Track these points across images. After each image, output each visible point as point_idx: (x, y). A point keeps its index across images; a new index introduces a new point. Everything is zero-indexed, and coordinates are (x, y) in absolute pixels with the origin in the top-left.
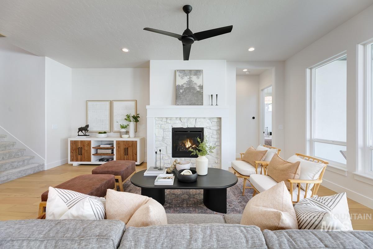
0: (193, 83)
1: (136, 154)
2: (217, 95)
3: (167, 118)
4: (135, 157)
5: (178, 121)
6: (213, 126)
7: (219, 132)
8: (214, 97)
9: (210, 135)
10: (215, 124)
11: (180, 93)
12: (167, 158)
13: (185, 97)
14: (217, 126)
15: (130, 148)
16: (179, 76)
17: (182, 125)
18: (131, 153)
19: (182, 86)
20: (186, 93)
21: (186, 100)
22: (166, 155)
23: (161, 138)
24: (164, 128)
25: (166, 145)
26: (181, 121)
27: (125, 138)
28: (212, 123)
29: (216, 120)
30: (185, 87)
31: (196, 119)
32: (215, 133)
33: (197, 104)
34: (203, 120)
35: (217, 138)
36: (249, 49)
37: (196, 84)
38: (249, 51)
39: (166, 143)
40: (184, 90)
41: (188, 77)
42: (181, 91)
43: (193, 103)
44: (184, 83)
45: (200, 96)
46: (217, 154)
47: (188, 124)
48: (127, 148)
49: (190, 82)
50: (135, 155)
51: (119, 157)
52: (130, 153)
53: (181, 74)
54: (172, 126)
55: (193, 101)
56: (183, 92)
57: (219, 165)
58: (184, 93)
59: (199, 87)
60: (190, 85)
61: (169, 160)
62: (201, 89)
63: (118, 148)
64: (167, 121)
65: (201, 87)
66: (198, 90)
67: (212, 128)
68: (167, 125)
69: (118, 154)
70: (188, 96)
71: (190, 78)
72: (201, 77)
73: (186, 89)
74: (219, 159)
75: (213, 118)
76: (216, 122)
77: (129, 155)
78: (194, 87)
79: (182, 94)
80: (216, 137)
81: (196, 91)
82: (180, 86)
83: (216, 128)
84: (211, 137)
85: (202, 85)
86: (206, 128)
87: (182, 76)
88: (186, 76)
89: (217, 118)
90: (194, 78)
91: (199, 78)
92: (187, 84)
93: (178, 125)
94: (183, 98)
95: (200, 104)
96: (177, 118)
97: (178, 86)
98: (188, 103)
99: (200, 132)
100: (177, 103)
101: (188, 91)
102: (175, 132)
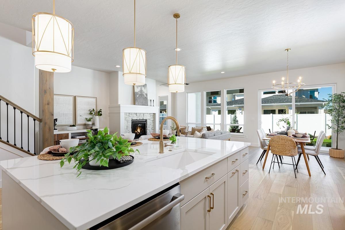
2: (153, 100)
3: (129, 113)
5: (135, 115)
6: (151, 118)
7: (154, 121)
8: (152, 101)
9: (150, 123)
10: (152, 117)
17: (137, 118)
19: (138, 93)
20: (140, 98)
21: (140, 102)
23: (126, 127)
24: (127, 120)
26: (137, 115)
28: (150, 116)
29: (152, 115)
31: (144, 114)
32: (152, 122)
34: (147, 115)
35: (153, 125)
37: (144, 92)
39: (128, 130)
42: (138, 96)
43: (144, 104)
45: (147, 100)
47: (140, 117)
49: (141, 91)
54: (132, 119)
56: (138, 97)
64: (129, 115)
65: (147, 95)
66: (145, 96)
67: (151, 119)
68: (129, 118)
70: (141, 100)
71: (141, 88)
75: (151, 113)
83: (152, 119)
84: (150, 125)
85: (147, 93)
86: (148, 119)
88: (139, 87)
89: (153, 113)
90: (143, 89)
91: (145, 89)
92: (140, 92)
93: (135, 118)
94: (139, 100)
95: (146, 105)
96: (134, 113)
97: (136, 92)
98: (142, 104)
99: (145, 122)
100: (136, 104)
101: (141, 96)
102: (133, 122)
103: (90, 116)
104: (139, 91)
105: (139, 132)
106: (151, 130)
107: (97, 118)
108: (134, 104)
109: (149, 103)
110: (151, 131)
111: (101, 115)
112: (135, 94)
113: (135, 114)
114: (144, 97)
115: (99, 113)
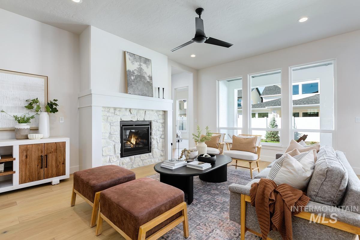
0: (144, 71)
1: (64, 163)
2: (163, 89)
3: (115, 109)
4: (61, 168)
5: (128, 113)
6: (159, 119)
7: (164, 125)
8: (161, 90)
9: (157, 128)
10: (161, 117)
11: (131, 80)
12: (115, 160)
13: (137, 85)
14: (163, 119)
15: (51, 154)
16: (130, 59)
17: (132, 117)
18: (54, 163)
19: (133, 72)
20: (137, 81)
21: (138, 89)
22: (114, 156)
23: (107, 135)
24: (111, 121)
25: (114, 143)
26: (131, 113)
27: (36, 139)
28: (158, 116)
29: (161, 113)
30: (136, 74)
31: (145, 111)
32: (161, 126)
33: (148, 95)
34: (151, 112)
35: (162, 131)
36: (191, 55)
37: (146, 73)
38: (191, 57)
39: (113, 141)
40: (135, 77)
41: (139, 63)
42: (132, 78)
43: (145, 94)
44: (135, 69)
45: (150, 87)
46: (163, 147)
47: (138, 116)
48: (46, 156)
49: (140, 70)
50: (61, 165)
51: (28, 174)
52: (52, 162)
53: (131, 58)
54: (121, 119)
55: (144, 92)
56: (134, 79)
57: (164, 157)
58: (135, 81)
59: (149, 77)
60: (140, 73)
61: (118, 161)
62: (151, 80)
63: (24, 158)
64: (115, 112)
65: (151, 78)
66: (148, 80)
67: (159, 121)
68: (115, 117)
69: (24, 169)
70: (140, 85)
71: (140, 65)
72: (150, 67)
73: (137, 77)
74: (164, 152)
75: (159, 111)
76: (161, 116)
77: (49, 167)
78: (145, 77)
79: (133, 82)
80: (161, 129)
81: (147, 81)
82: (130, 71)
83: (162, 121)
84: (157, 130)
85: (151, 76)
86: (154, 121)
87: (133, 60)
88: (137, 62)
89: (163, 111)
90: (144, 66)
91: (148, 67)
92: (138, 71)
93: (128, 118)
94: (135, 86)
95: (150, 95)
96: (126, 109)
97: (129, 71)
98: (140, 93)
99: (149, 125)
100: (129, 91)
101: (138, 79)
102: (123, 126)
103: (28, 114)
104: (135, 70)
105: (134, 143)
106: (158, 139)
107: (45, 117)
108: (126, 91)
109: (155, 92)
110: (158, 141)
111: (55, 111)
112: (128, 73)
113: (128, 110)
114: (146, 82)
115: (52, 108)
